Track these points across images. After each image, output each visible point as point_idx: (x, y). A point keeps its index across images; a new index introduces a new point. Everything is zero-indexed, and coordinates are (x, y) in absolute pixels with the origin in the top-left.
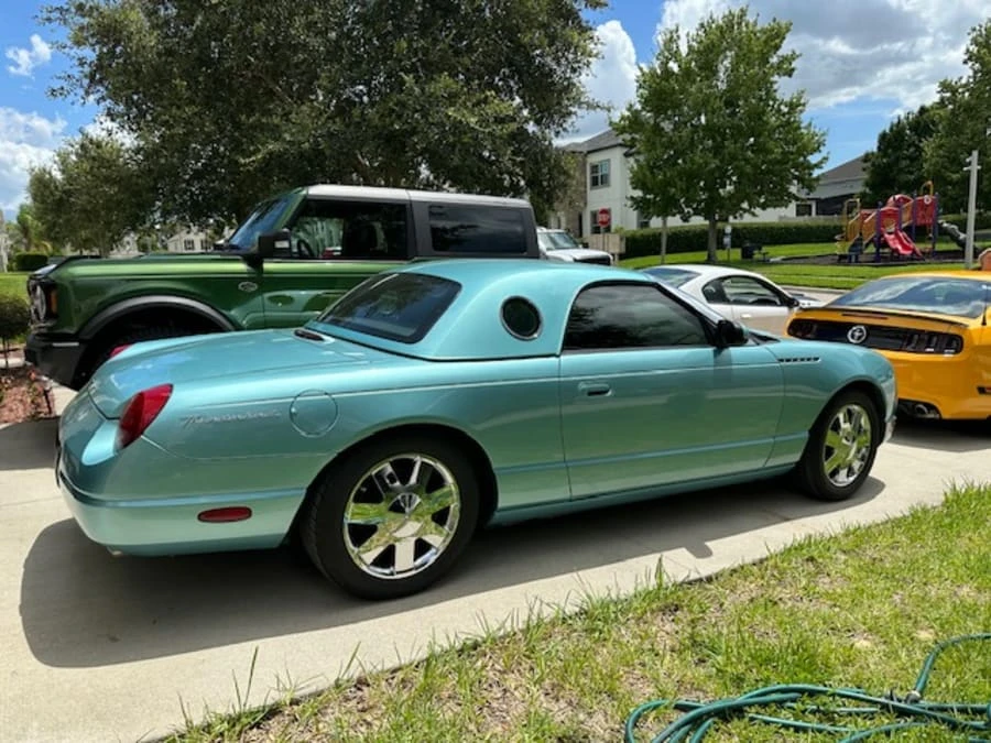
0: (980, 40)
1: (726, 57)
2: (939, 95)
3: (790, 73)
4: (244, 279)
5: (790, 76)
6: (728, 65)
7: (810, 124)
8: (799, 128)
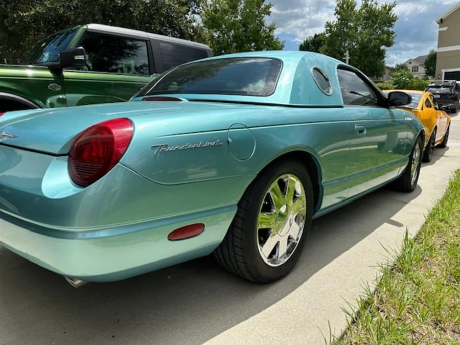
0: (340, 5)
1: (241, 3)
2: (325, 29)
3: (269, 13)
4: (52, 82)
5: (269, 15)
6: (242, 8)
7: (277, 38)
8: (273, 39)
